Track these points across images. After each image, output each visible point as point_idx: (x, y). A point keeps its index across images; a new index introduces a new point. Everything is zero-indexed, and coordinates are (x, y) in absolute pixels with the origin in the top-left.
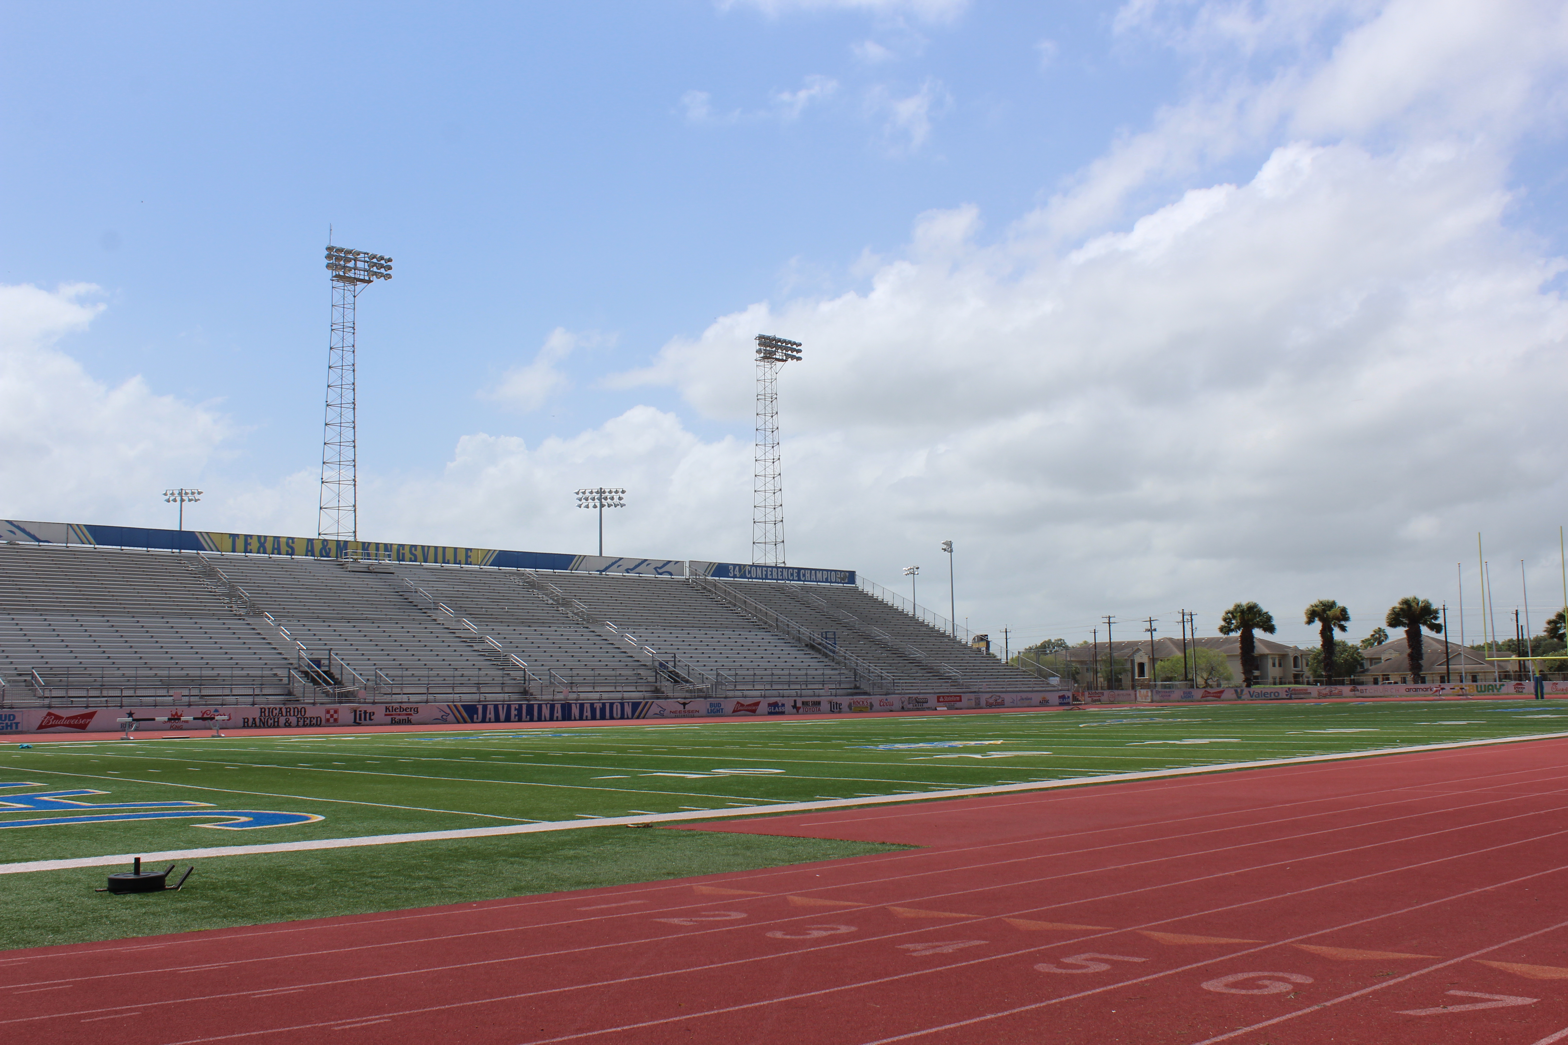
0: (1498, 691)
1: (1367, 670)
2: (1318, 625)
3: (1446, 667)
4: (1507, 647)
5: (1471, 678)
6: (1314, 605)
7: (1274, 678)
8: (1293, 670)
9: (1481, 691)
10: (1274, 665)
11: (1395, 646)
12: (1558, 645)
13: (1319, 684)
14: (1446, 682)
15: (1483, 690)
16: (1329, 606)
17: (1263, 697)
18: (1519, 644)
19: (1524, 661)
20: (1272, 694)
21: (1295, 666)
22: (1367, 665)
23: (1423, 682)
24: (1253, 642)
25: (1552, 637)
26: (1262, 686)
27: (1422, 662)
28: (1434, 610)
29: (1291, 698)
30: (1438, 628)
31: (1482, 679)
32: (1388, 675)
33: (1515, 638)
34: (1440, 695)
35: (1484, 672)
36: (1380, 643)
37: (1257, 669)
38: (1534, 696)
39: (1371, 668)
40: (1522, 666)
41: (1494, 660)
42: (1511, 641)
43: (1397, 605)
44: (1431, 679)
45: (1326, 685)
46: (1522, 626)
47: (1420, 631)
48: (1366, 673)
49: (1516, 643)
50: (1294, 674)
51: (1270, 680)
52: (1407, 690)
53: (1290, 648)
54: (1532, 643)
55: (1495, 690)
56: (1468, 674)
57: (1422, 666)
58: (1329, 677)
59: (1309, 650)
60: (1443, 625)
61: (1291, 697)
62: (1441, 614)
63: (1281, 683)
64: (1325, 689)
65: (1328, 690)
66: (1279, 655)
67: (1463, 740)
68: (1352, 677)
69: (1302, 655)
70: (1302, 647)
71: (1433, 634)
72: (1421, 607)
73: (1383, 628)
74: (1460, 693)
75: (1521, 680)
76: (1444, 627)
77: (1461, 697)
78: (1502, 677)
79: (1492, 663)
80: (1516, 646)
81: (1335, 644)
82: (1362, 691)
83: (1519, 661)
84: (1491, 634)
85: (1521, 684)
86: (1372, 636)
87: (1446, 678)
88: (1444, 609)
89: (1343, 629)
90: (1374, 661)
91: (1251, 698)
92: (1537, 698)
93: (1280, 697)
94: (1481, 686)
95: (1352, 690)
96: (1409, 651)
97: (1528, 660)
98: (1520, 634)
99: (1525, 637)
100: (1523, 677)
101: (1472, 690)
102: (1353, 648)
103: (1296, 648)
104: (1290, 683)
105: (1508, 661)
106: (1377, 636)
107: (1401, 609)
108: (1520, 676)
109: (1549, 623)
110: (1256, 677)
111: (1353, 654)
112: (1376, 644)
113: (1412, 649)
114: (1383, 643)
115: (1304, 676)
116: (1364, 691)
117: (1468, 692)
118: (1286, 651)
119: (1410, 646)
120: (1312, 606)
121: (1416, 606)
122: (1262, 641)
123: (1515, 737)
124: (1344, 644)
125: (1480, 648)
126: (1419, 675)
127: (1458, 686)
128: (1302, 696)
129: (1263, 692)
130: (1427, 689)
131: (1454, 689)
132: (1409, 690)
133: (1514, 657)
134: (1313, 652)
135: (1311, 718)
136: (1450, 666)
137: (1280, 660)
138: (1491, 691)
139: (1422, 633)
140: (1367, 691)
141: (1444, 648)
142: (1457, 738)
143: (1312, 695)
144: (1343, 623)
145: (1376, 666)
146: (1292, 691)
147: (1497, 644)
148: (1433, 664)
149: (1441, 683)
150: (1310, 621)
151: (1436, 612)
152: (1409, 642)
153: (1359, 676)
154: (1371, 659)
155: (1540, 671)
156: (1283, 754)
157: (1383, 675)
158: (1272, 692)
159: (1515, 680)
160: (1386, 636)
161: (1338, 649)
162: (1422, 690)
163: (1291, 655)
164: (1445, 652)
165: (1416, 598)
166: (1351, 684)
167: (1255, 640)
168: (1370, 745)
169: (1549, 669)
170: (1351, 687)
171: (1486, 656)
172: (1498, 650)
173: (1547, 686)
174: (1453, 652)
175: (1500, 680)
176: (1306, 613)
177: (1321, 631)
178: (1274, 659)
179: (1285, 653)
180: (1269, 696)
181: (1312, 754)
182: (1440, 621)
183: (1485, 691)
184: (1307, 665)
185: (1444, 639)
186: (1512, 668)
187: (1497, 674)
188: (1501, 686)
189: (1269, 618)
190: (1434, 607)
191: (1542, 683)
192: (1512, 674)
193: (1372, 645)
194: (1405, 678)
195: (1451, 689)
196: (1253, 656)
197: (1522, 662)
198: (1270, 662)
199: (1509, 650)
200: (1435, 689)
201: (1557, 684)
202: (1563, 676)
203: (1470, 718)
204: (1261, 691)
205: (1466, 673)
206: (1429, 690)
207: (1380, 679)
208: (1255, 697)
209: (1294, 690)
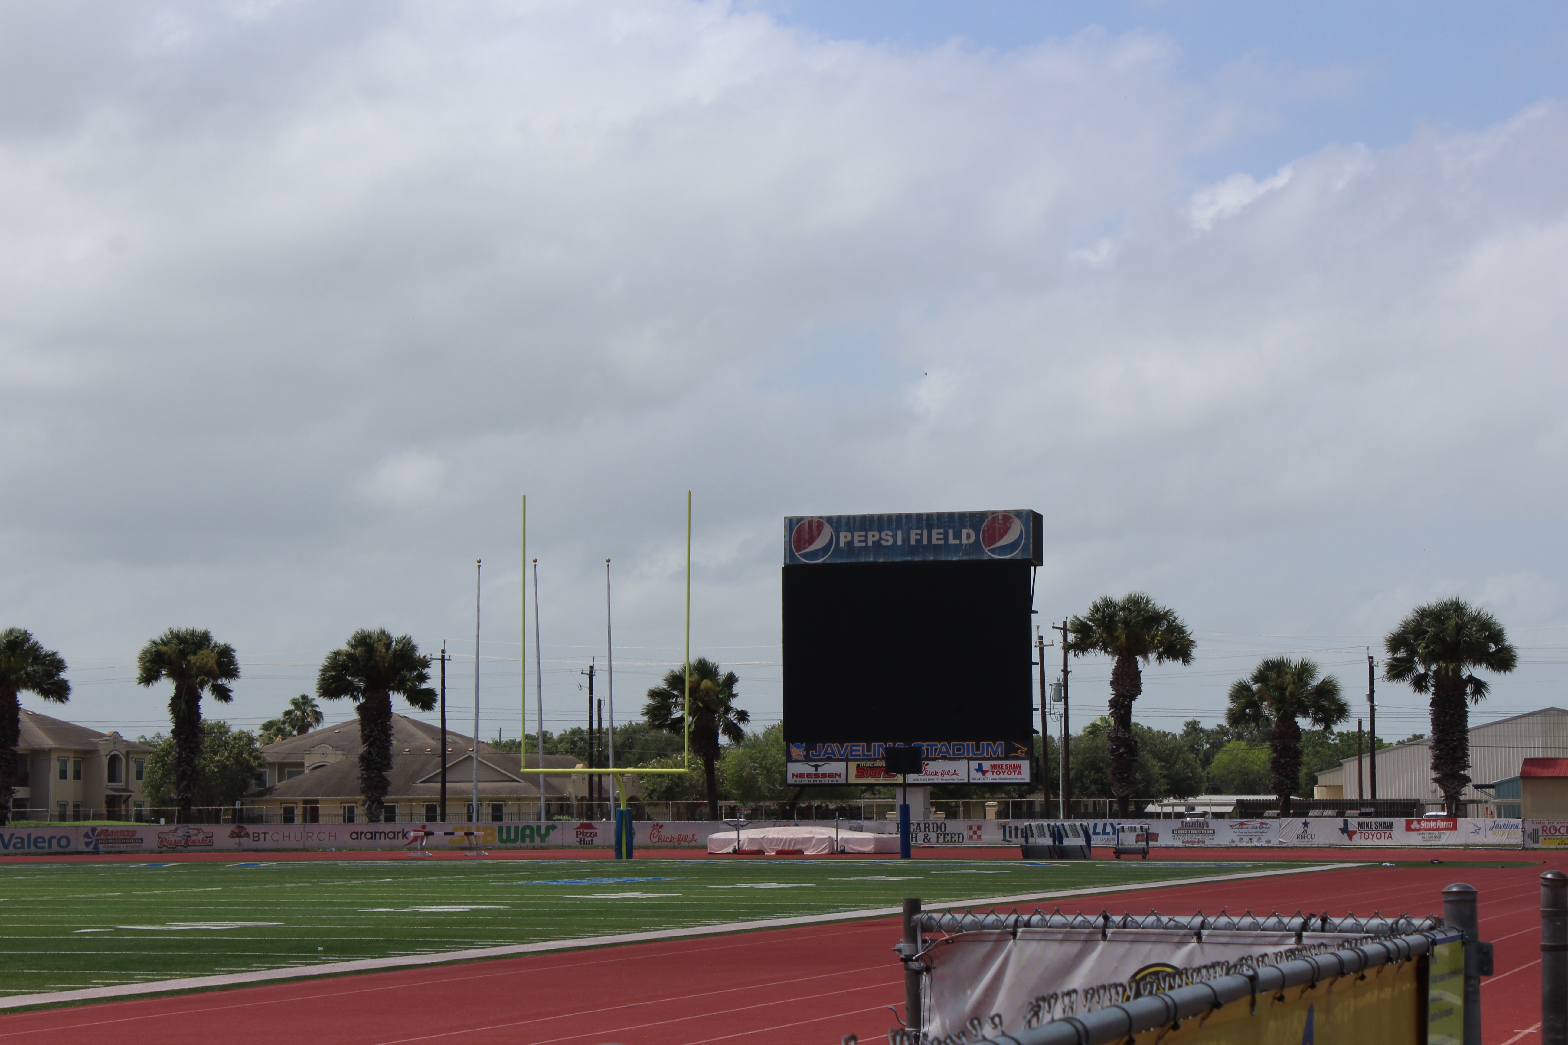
0: (542, 840)
1: (270, 790)
2: (166, 687)
3: (439, 785)
4: (568, 745)
5: (490, 810)
6: (159, 641)
7: (63, 806)
8: (106, 788)
9: (509, 839)
10: (63, 775)
11: (336, 738)
12: (669, 742)
13: (162, 821)
14: (439, 818)
15: (512, 836)
16: (194, 643)
17: (33, 849)
18: (591, 739)
19: (600, 775)
20: (54, 842)
21: (112, 777)
22: (271, 778)
23: (390, 818)
24: (17, 721)
25: (660, 727)
26: (33, 823)
27: (389, 774)
28: (420, 659)
29: (96, 851)
30: (425, 699)
31: (512, 814)
32: (317, 802)
33: (585, 726)
34: (422, 848)
35: (519, 799)
36: (303, 729)
37: (24, 783)
38: (613, 853)
39: (278, 785)
40: (596, 787)
41: (538, 774)
42: (577, 732)
43: (344, 647)
44: (408, 811)
45: (179, 822)
46: (599, 702)
47: (388, 705)
48: (267, 797)
49: (587, 737)
50: (108, 796)
51: (54, 808)
52: (354, 836)
53: (101, 735)
54: (617, 738)
55: (537, 839)
56: (485, 803)
57: (389, 783)
58: (185, 804)
59: (147, 743)
60: (439, 691)
61: (96, 847)
62: (433, 671)
63: (77, 817)
64: (177, 832)
65: (180, 833)
66: (76, 751)
67: (457, 948)
68: (238, 805)
69: (128, 753)
70: (131, 736)
71: (416, 713)
72: (395, 651)
73: (310, 697)
74: (466, 843)
75: (590, 818)
76: (439, 698)
77: (468, 853)
78: (553, 810)
79: (533, 779)
80: (585, 743)
81: (202, 731)
82: (256, 837)
83: (591, 776)
84: (536, 717)
85: (590, 826)
86: (288, 713)
87: (439, 811)
88: (443, 660)
89: (223, 694)
90: (286, 770)
91: (7, 851)
92: (619, 855)
93: (72, 848)
94: (508, 828)
95: (233, 835)
96: (361, 749)
97: (608, 774)
98: (595, 717)
99: (605, 725)
100: (595, 809)
101: (489, 838)
102: (241, 739)
103: (116, 737)
104: (97, 817)
105: (568, 775)
106: (299, 713)
107: (350, 656)
108: (590, 807)
109: (653, 694)
110: (20, 803)
111: (241, 753)
112: (295, 733)
113: (370, 746)
114: (311, 730)
115: (131, 801)
116: (262, 836)
117: (481, 842)
118: (93, 744)
119: (365, 738)
120: (154, 643)
121: (384, 650)
122: (40, 720)
123: (565, 939)
124: (222, 728)
125: (513, 745)
126: (381, 803)
127: (462, 829)
128: (122, 847)
129: (33, 838)
130: (395, 835)
131: (452, 834)
132: (358, 835)
133: (579, 768)
134: (155, 746)
135: (136, 896)
136: (447, 785)
137: (77, 764)
138: (528, 840)
139: (394, 710)
140: (268, 837)
141: (438, 745)
142: (446, 943)
143: (145, 846)
144: (223, 681)
145: (290, 780)
146: (99, 835)
147: (545, 736)
148: (413, 778)
149: (427, 820)
150: (149, 676)
151: (425, 663)
152: (363, 730)
153: (253, 803)
154: (282, 766)
155: (632, 799)
156: (63, 979)
157: (306, 802)
158: (54, 837)
159: (580, 816)
160: (318, 717)
161: (207, 741)
162: (386, 835)
163: (104, 751)
164: (440, 752)
165: (384, 633)
166: (233, 821)
167: (21, 716)
168: (258, 959)
169: (650, 795)
170: (230, 828)
171: (523, 764)
172: (548, 752)
173: (642, 832)
174: (455, 753)
175: (549, 816)
176: (141, 659)
177: (173, 699)
178: (64, 763)
179: (88, 748)
180: (46, 845)
181: (127, 979)
182: (433, 683)
183: (516, 840)
184: (139, 776)
185: (440, 726)
186: (576, 790)
187: (542, 803)
188: (548, 828)
189: (58, 665)
190: (421, 653)
191: (631, 824)
192: (575, 803)
193: (285, 735)
194: (351, 810)
195: (446, 834)
196: (14, 754)
197: (596, 779)
198: (55, 767)
199: (572, 753)
200: (412, 834)
201: (661, 826)
202: (675, 809)
203: (479, 898)
204: (29, 835)
205: (480, 800)
206: (400, 835)
207: (298, 812)
208: (15, 846)
209: (105, 832)
